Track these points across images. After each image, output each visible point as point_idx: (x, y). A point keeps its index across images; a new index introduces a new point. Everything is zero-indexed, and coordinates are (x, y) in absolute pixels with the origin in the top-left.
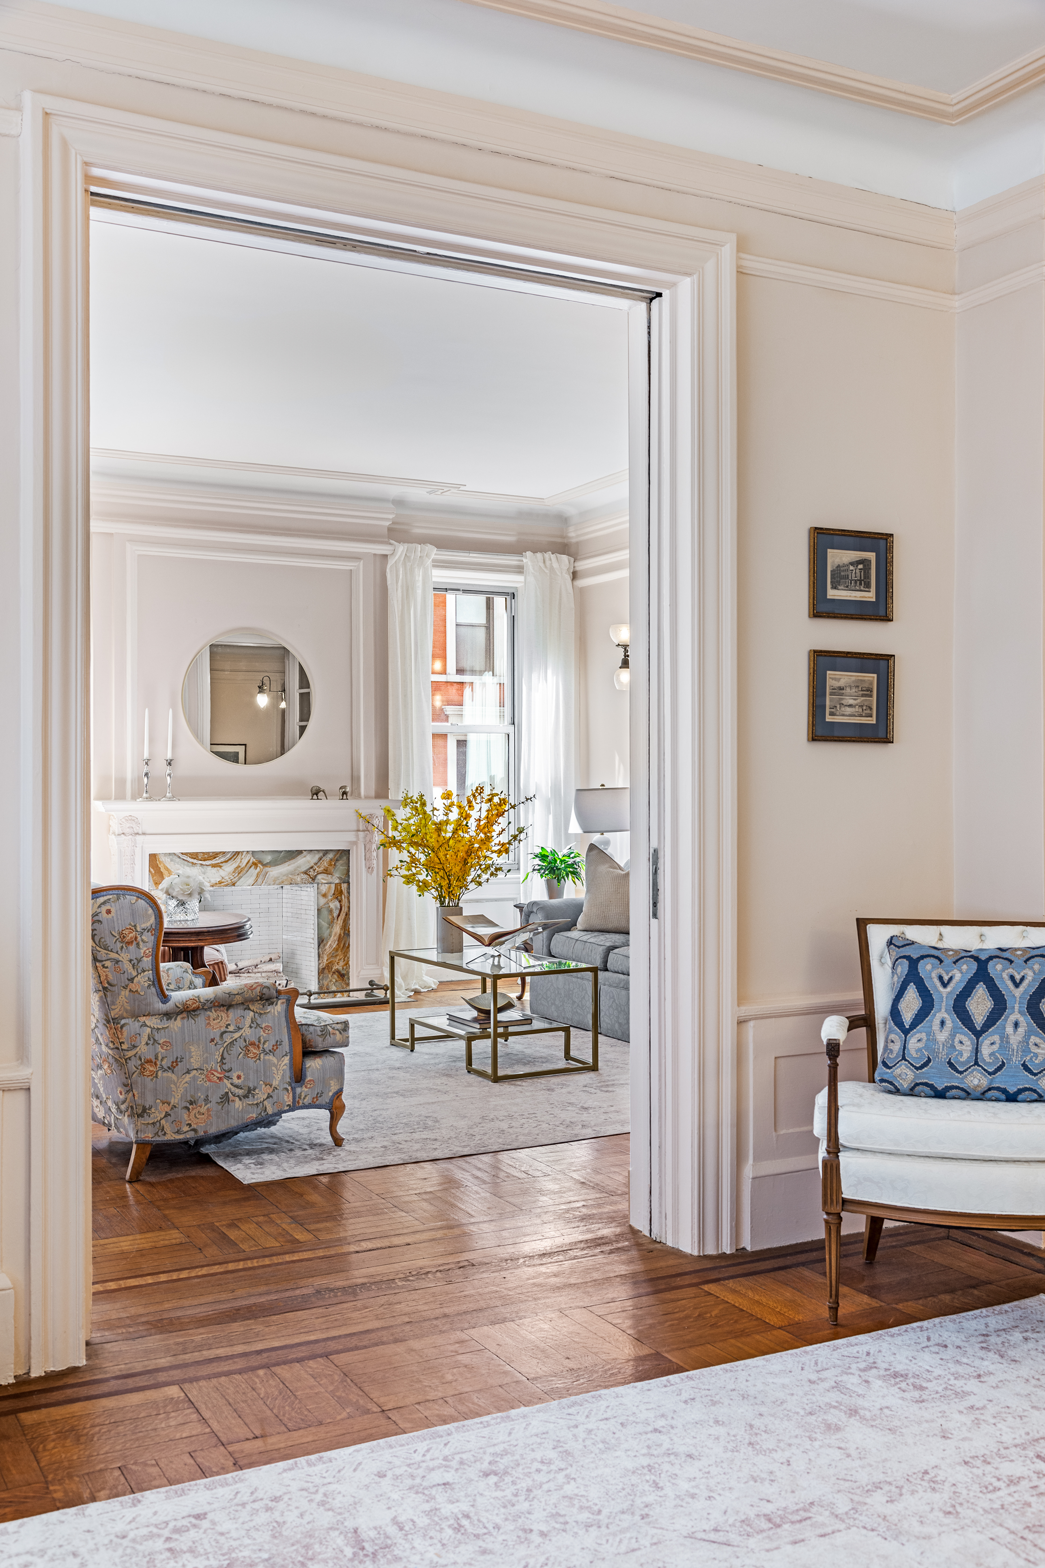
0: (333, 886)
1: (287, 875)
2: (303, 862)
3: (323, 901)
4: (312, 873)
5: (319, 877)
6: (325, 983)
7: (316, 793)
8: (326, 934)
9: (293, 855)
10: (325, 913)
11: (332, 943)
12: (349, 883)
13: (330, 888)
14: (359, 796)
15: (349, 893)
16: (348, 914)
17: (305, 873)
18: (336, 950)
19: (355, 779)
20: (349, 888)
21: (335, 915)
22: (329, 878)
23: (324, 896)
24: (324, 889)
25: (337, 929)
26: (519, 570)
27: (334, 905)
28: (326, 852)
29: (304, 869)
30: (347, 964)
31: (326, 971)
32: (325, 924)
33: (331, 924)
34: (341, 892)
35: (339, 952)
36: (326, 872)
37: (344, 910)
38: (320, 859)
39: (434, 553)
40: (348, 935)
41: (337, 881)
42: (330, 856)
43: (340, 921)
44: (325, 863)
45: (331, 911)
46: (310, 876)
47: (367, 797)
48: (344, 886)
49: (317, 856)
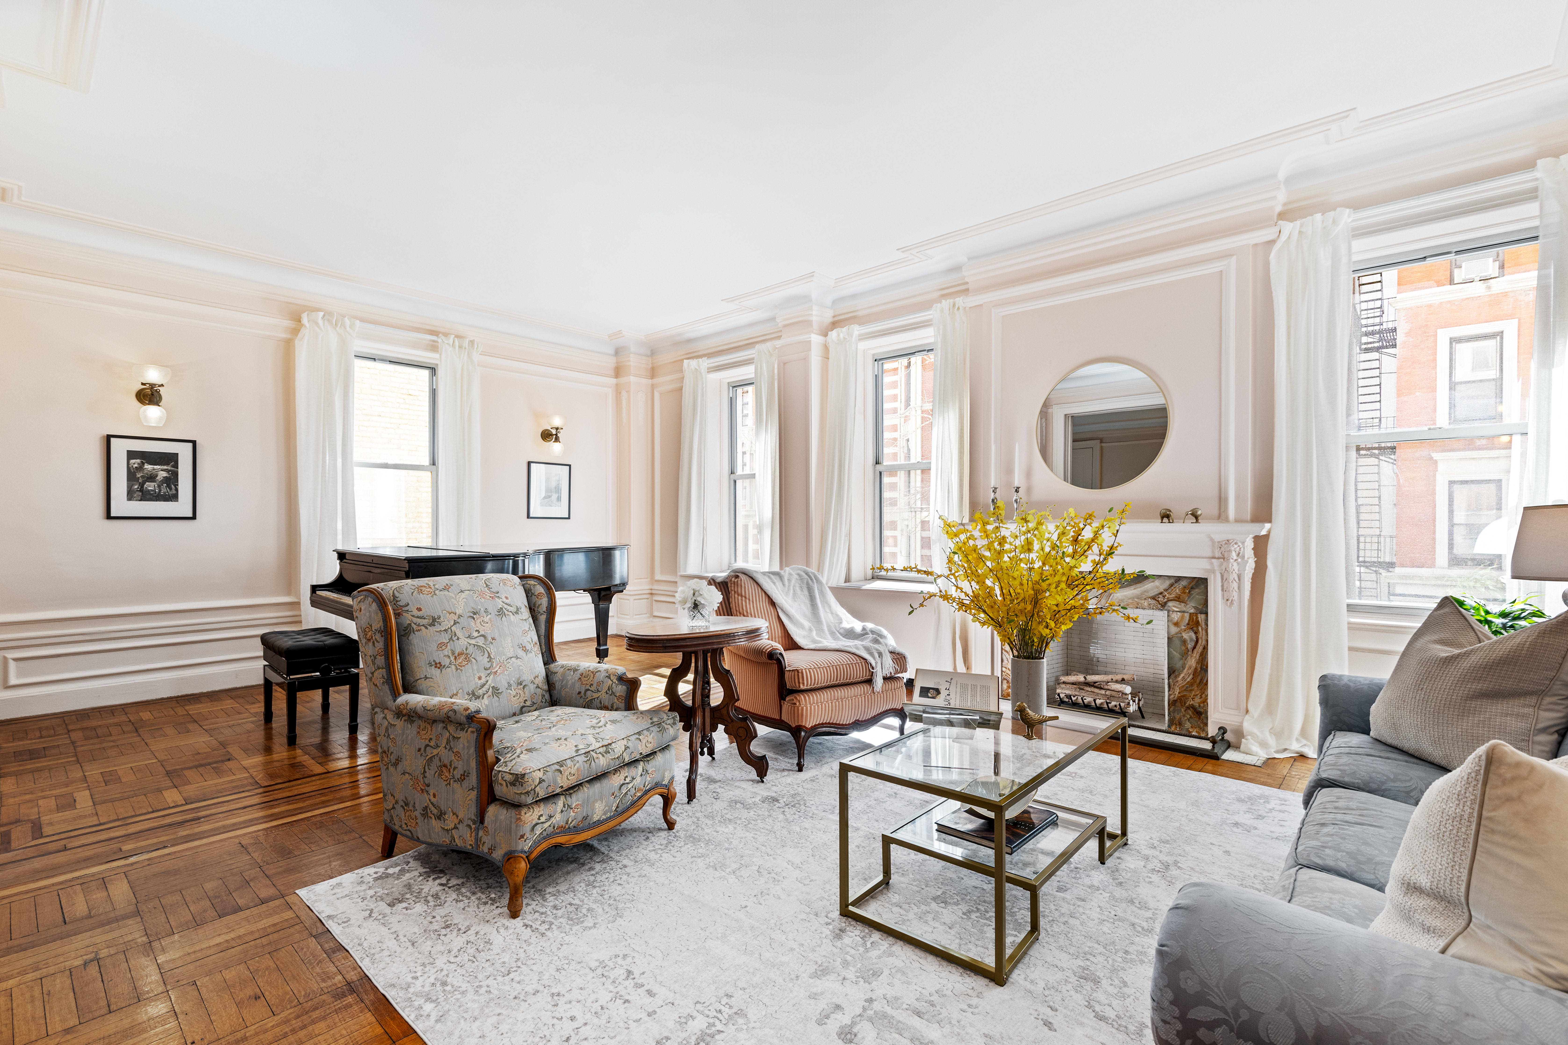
0: (1187, 616)
1: (1132, 598)
2: (1151, 587)
3: (1174, 630)
4: (1161, 599)
5: (1170, 604)
6: (1177, 716)
7: (1166, 516)
8: (1179, 664)
9: (1140, 578)
10: (1177, 643)
11: (1186, 676)
12: (1206, 614)
13: (1183, 617)
14: (1227, 520)
15: (1207, 625)
16: (1205, 648)
17: (1153, 598)
18: (1191, 684)
19: (1222, 500)
20: (1207, 620)
21: (1190, 646)
22: (1182, 606)
23: (1176, 624)
24: (1176, 617)
25: (1192, 662)
26: (1532, 195)
27: (1189, 636)
28: (1178, 579)
29: (1152, 594)
30: (1205, 701)
31: (1178, 704)
32: (1177, 655)
33: (1185, 654)
34: (1197, 623)
35: (1195, 687)
36: (1178, 599)
37: (1201, 643)
38: (1171, 585)
40: (1206, 670)
41: (1192, 611)
42: (1184, 583)
43: (1196, 654)
44: (1177, 590)
45: (1184, 642)
46: (1160, 602)
47: (1238, 521)
48: (1201, 617)
49: (1168, 583)
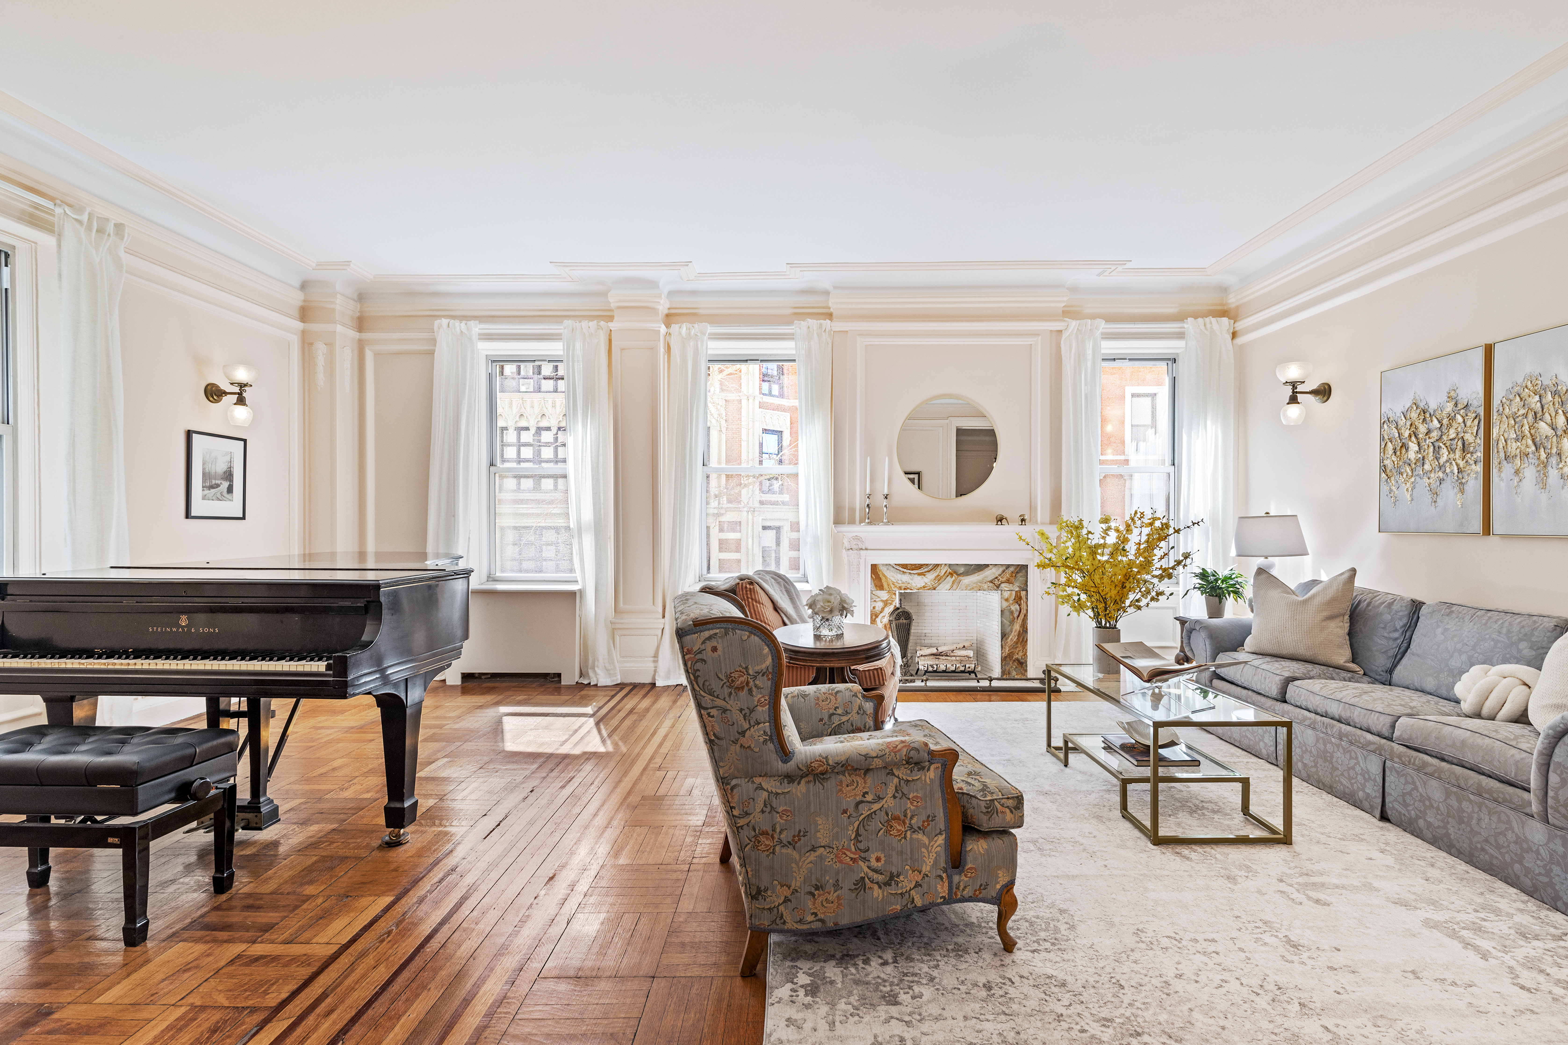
0: (1014, 593)
1: (976, 583)
2: (990, 574)
3: (1005, 604)
4: (996, 582)
5: (1003, 585)
6: (1007, 668)
7: (1000, 520)
8: (1008, 630)
9: (981, 568)
10: (1007, 613)
11: (1013, 637)
12: (1027, 591)
13: (1011, 594)
14: (1036, 523)
15: (1027, 599)
16: (1026, 616)
17: (991, 582)
18: (1016, 643)
19: (1032, 508)
20: (1027, 595)
21: (1016, 615)
22: (1010, 587)
23: (1007, 600)
24: (1006, 594)
25: (1017, 627)
26: (1180, 336)
27: (1015, 608)
28: (1008, 566)
29: (990, 579)
30: (1025, 654)
31: (1008, 659)
32: (1007, 623)
33: (1012, 622)
34: (1021, 598)
35: (1019, 645)
36: (1008, 581)
37: (1023, 612)
38: (1004, 571)
39: (1102, 326)
40: (1026, 632)
41: (1017, 589)
42: (1012, 569)
43: (1020, 621)
44: (1007, 575)
45: (1012, 613)
46: (995, 584)
47: (1042, 524)
48: (1023, 593)
49: (1001, 569)
